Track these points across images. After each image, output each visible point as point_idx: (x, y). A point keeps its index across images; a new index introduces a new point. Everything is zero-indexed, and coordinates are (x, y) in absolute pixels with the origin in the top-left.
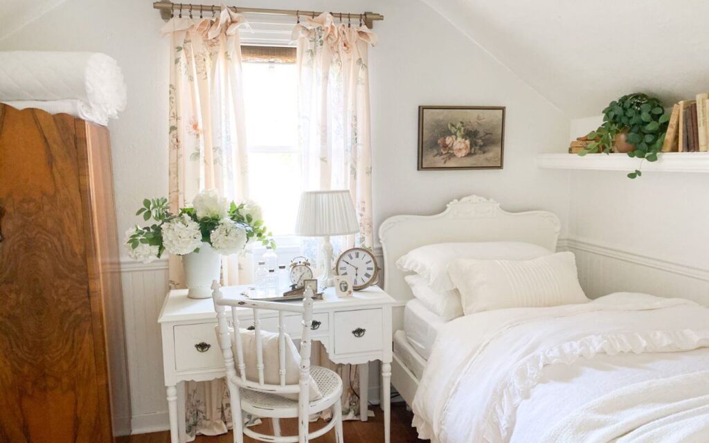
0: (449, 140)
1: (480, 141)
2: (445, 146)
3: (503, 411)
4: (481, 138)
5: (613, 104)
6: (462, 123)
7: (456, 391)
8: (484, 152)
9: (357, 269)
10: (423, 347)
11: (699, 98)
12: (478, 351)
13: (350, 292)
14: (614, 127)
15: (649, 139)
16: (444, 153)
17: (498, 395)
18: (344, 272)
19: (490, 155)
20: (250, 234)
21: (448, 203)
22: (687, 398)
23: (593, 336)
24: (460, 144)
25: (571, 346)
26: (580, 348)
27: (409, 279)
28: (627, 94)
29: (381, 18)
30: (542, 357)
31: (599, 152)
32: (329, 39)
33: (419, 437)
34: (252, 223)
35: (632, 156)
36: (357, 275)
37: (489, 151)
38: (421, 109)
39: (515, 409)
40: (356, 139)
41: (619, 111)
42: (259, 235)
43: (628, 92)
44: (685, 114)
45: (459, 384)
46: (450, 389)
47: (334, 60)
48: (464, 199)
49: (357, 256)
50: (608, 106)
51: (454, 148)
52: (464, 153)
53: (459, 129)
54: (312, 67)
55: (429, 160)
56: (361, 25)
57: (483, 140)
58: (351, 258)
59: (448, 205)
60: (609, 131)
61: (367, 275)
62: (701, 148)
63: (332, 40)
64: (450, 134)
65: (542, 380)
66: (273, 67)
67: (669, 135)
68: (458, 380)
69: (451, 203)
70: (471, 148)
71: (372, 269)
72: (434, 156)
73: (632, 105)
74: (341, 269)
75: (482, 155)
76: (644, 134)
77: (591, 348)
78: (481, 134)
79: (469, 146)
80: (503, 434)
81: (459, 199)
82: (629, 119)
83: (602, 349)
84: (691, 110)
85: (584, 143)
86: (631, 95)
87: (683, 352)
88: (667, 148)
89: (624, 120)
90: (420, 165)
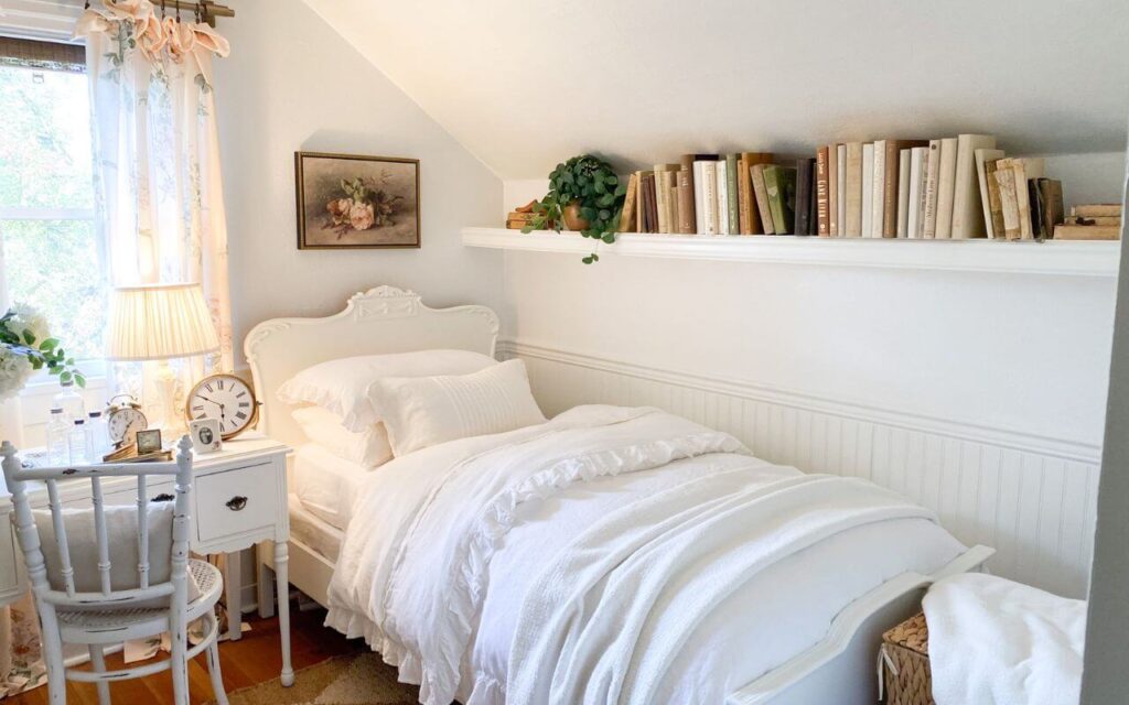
0: (343, 205)
1: (387, 208)
2: (338, 214)
3: (471, 571)
4: (388, 203)
5: (560, 167)
7: (403, 559)
8: (394, 224)
9: (222, 407)
10: (335, 512)
11: (657, 169)
12: (428, 501)
13: (217, 444)
14: (565, 198)
15: (604, 215)
16: (337, 223)
17: (463, 553)
18: (200, 413)
19: (402, 228)
20: (37, 364)
21: (350, 298)
22: (671, 514)
23: (566, 461)
24: (359, 211)
25: (544, 475)
26: (556, 475)
28: (576, 156)
29: (230, 14)
30: (514, 495)
31: (545, 229)
32: (145, 39)
33: (348, 637)
34: (36, 346)
35: (586, 235)
36: (223, 416)
37: (400, 222)
38: (299, 157)
39: (486, 565)
40: (199, 200)
41: (569, 178)
42: (52, 364)
43: (578, 153)
44: (643, 187)
45: (406, 548)
46: (394, 558)
47: (154, 72)
48: (372, 292)
49: (221, 388)
50: (554, 170)
51: (352, 216)
52: (365, 224)
53: (357, 189)
54: (117, 82)
55: (316, 232)
56: (198, 21)
57: (391, 207)
58: (211, 391)
59: (349, 302)
60: (558, 202)
61: (241, 415)
62: (661, 229)
63: (151, 41)
64: (345, 196)
65: (516, 523)
66: (41, 76)
67: (626, 211)
68: (403, 544)
69: (353, 298)
70: (375, 218)
71: (246, 405)
72: (323, 228)
73: (583, 170)
74: (195, 409)
75: (391, 228)
76: (600, 209)
77: (566, 475)
78: (390, 197)
79: (372, 216)
80: (475, 600)
81: (365, 293)
82: (581, 188)
83: (578, 475)
84: (649, 183)
85: (525, 215)
86: (580, 158)
87: (658, 467)
88: (625, 227)
89: (575, 189)
90: (302, 242)
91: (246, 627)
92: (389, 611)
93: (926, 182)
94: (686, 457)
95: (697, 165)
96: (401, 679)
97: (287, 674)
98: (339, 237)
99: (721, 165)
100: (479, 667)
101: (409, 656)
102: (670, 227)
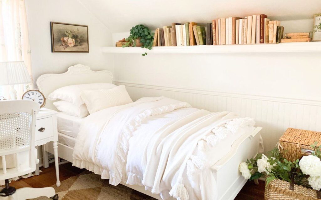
0: (65, 39)
1: (79, 40)
2: (64, 41)
3: (123, 143)
4: (79, 39)
6: (71, 31)
7: (100, 141)
8: (81, 45)
9: (34, 100)
10: (71, 132)
11: (164, 28)
12: (106, 125)
15: (148, 41)
16: (64, 44)
17: (120, 138)
19: (83, 46)
21: (69, 68)
23: (148, 110)
24: (70, 41)
25: (142, 115)
26: (145, 114)
27: (55, 104)
31: (129, 46)
33: (81, 168)
35: (143, 48)
37: (83, 45)
38: (51, 24)
39: (128, 141)
40: (20, 35)
41: (137, 31)
43: (138, 23)
44: (160, 33)
45: (101, 139)
46: (97, 142)
48: (75, 66)
49: (33, 94)
50: (132, 28)
51: (68, 42)
52: (72, 45)
53: (70, 34)
55: (57, 47)
57: (80, 40)
58: (30, 95)
59: (68, 69)
60: (133, 38)
61: (40, 103)
62: (166, 45)
64: (66, 36)
67: (155, 40)
68: (100, 138)
69: (70, 67)
70: (75, 44)
71: (42, 99)
72: (60, 46)
73: (141, 28)
75: (80, 46)
77: (148, 114)
78: (80, 37)
79: (74, 42)
80: (125, 152)
81: (73, 66)
82: (140, 34)
83: (151, 114)
84: (162, 32)
85: (122, 43)
86: (139, 25)
87: (171, 111)
88: (155, 45)
89: (139, 34)
90: (53, 50)
91: (41, 171)
92: (97, 158)
93: (244, 28)
94: (178, 109)
95: (176, 26)
96: (102, 178)
97: (58, 183)
98: (65, 49)
99: (184, 26)
100: (129, 171)
101: (104, 171)
102: (169, 44)
